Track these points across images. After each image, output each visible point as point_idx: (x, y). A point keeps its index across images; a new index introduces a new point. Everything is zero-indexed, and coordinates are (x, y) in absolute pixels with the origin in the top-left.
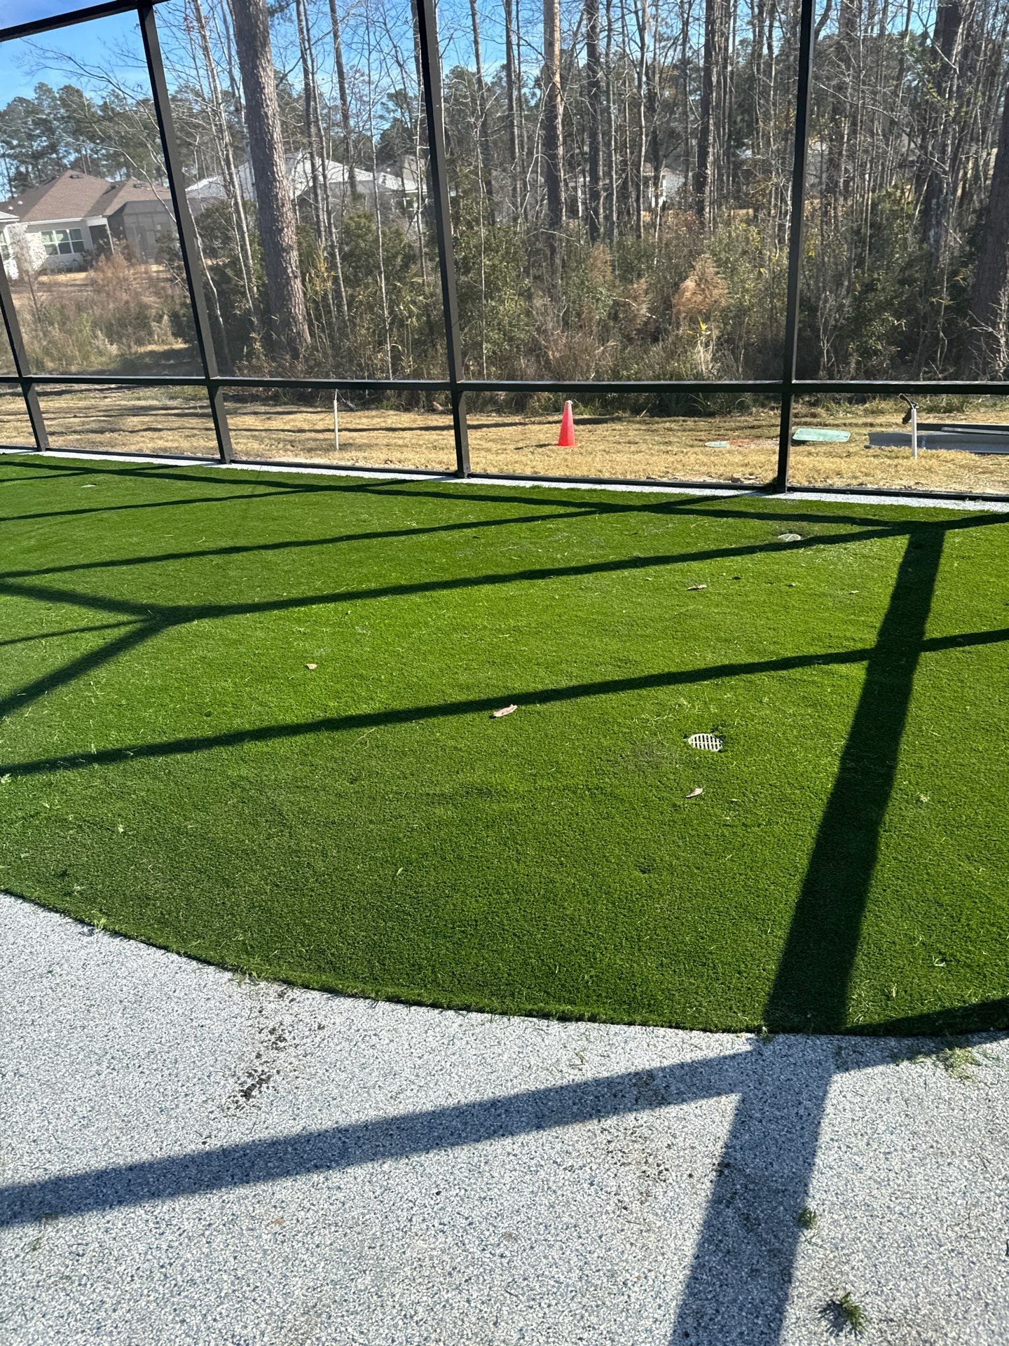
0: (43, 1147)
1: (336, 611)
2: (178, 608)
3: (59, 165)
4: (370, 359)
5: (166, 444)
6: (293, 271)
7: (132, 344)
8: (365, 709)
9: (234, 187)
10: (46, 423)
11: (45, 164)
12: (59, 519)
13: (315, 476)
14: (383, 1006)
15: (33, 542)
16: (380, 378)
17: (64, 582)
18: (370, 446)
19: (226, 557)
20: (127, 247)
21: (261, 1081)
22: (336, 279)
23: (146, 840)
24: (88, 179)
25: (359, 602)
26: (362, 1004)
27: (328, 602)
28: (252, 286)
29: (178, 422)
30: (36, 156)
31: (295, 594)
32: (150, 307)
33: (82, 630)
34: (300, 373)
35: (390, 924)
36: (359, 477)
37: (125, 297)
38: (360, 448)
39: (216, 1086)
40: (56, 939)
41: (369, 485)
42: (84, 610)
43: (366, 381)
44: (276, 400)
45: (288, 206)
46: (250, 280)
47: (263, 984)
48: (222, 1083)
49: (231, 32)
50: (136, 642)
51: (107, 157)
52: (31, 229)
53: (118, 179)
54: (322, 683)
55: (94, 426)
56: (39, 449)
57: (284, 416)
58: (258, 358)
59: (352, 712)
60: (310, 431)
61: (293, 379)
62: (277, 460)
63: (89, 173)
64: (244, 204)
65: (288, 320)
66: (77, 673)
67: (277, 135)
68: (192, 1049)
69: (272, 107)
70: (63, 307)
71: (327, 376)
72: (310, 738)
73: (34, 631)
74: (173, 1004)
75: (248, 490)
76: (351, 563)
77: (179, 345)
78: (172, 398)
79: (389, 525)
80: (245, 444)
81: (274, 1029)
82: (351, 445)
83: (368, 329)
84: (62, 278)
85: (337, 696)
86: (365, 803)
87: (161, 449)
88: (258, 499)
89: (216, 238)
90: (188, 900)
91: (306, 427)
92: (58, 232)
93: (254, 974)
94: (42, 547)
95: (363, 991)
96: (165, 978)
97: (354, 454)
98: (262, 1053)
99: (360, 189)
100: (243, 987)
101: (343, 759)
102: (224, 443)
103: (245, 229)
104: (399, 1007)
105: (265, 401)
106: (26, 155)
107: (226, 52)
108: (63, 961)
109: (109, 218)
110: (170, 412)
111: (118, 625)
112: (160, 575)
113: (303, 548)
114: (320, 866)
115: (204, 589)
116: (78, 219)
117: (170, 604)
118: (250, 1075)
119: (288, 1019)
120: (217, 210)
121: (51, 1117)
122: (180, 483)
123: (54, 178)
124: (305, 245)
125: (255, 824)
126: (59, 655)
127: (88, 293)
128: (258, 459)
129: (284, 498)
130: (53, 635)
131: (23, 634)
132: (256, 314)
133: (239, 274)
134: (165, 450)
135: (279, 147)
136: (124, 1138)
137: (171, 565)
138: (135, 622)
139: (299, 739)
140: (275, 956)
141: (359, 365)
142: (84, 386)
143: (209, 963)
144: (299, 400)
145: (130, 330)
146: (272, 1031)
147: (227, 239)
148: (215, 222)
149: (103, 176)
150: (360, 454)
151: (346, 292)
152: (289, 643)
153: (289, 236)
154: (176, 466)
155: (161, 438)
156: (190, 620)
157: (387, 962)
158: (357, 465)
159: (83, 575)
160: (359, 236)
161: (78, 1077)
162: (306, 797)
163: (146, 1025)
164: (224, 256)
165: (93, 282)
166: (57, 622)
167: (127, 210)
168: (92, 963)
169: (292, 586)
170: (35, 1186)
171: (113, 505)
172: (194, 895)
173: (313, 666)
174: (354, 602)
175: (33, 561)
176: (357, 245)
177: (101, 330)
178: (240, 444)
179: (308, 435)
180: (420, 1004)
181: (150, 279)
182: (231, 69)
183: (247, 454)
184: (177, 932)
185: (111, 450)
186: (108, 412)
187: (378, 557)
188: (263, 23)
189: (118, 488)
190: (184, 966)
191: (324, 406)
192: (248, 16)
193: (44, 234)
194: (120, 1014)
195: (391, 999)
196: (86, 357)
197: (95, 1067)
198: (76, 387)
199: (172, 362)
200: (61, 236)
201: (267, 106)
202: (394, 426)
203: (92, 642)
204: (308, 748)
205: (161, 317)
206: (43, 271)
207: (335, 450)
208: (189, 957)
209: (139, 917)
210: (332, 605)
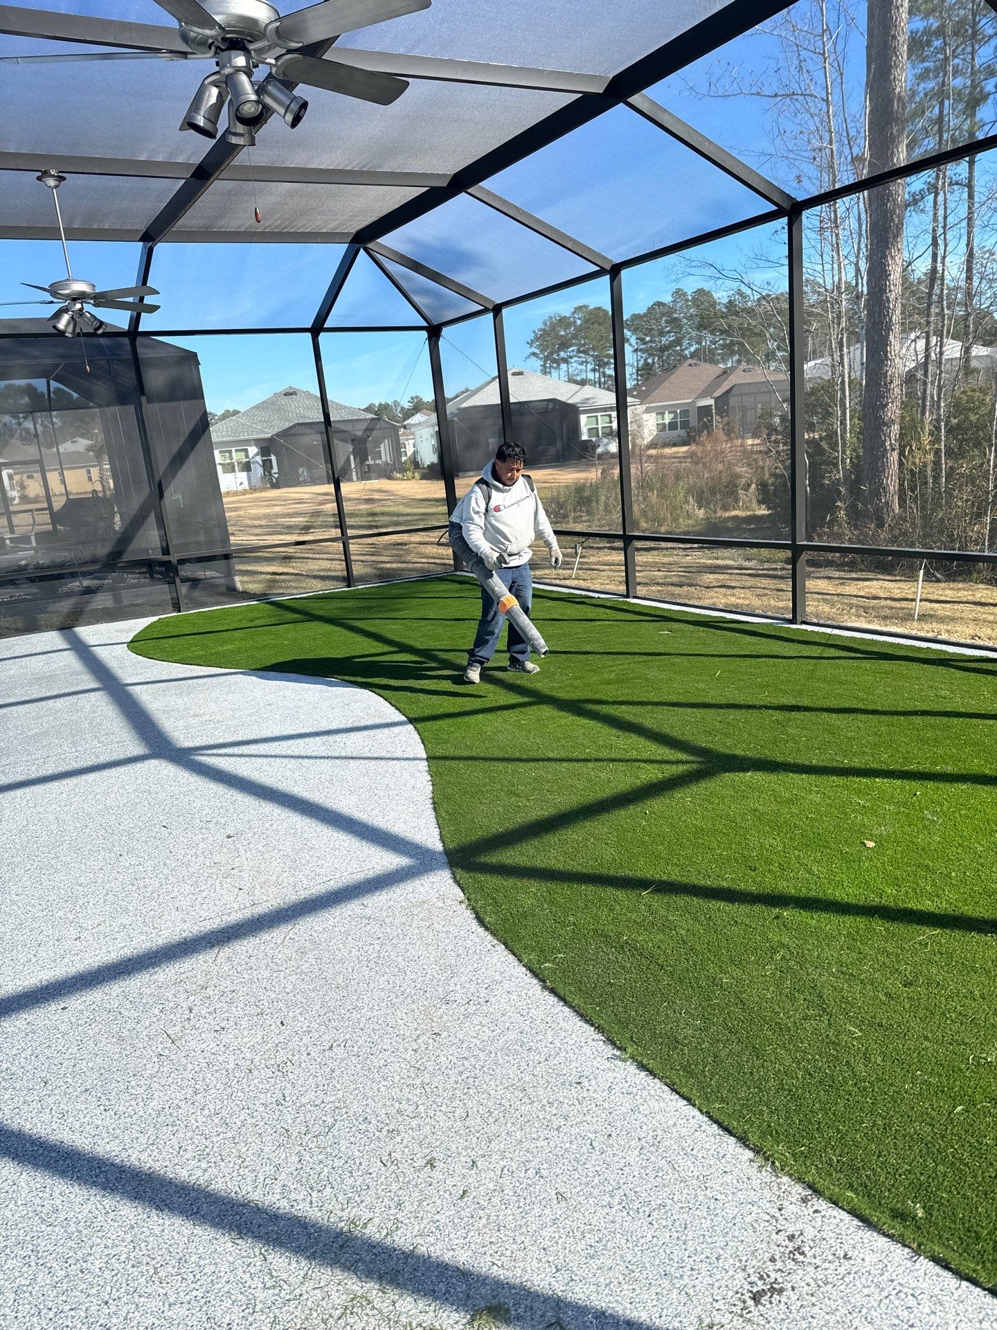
0: (551, 1259)
1: (903, 789)
2: (734, 757)
3: (682, 356)
4: (965, 531)
5: (738, 601)
6: (891, 445)
7: (718, 509)
8: (928, 905)
9: (843, 367)
10: (637, 574)
11: (668, 357)
12: (637, 658)
13: (891, 645)
14: (925, 1264)
15: (613, 675)
16: (974, 551)
17: (635, 715)
18: (953, 619)
19: (787, 714)
20: (728, 423)
21: (772, 1290)
22: (938, 452)
23: (681, 981)
24: (706, 366)
25: (931, 784)
26: (899, 1251)
27: (894, 779)
28: (845, 457)
29: (750, 582)
30: (663, 349)
31: (857, 763)
32: (741, 477)
33: (645, 761)
34: (883, 542)
35: (941, 1168)
36: (942, 651)
37: (720, 467)
38: (942, 620)
39: (724, 1272)
40: (588, 1052)
41: (954, 660)
42: (648, 743)
43: (956, 552)
44: (852, 566)
45: (896, 382)
46: (844, 452)
47: (785, 1179)
48: (731, 1273)
49: (864, 227)
50: (691, 781)
51: (723, 347)
52: (648, 411)
53: (730, 365)
54: (879, 865)
55: (675, 580)
56: (627, 596)
57: (859, 583)
58: (840, 526)
59: (912, 905)
60: (886, 599)
61: (874, 547)
62: (850, 624)
63: (705, 361)
64: (851, 382)
65: (878, 489)
66: (636, 799)
67: (896, 317)
68: (703, 1221)
69: (895, 290)
70: (664, 475)
71: (913, 545)
72: (861, 922)
73: (604, 754)
74: (689, 1162)
75: (816, 651)
76: (924, 741)
77: (763, 511)
78: (748, 559)
79: (973, 705)
80: (815, 607)
81: (793, 1236)
82: (931, 616)
83: (967, 501)
84: (667, 451)
85: (897, 883)
86: (921, 1013)
87: (733, 605)
88: (826, 661)
89: (816, 414)
90: (716, 1057)
91: (882, 595)
92: (670, 413)
93: (777, 1164)
94: (619, 681)
95: (902, 1235)
96: (684, 1131)
97: (935, 626)
98: (777, 1257)
99: (974, 364)
100: (764, 1173)
101: (897, 955)
102: (798, 605)
103: (848, 405)
104: (947, 1275)
105: (839, 566)
106: (654, 349)
107: (856, 247)
108: (591, 1077)
109: (717, 399)
110: (744, 571)
111: (677, 762)
112: (720, 722)
113: (870, 716)
114: (860, 1068)
115: (762, 742)
116: (690, 401)
117: (727, 751)
118: (761, 1278)
119: (810, 1233)
120: (822, 388)
121: (562, 1231)
122: (748, 638)
123: (675, 367)
124: (908, 418)
125: (792, 999)
126: (622, 780)
127: (687, 464)
128: (829, 622)
129: (855, 663)
130: (619, 760)
131: (595, 755)
132: (845, 483)
133: (834, 446)
134: (737, 606)
135: (897, 328)
136: (626, 1287)
137: (732, 715)
138: (693, 762)
139: (849, 920)
140: (802, 1153)
141: (951, 536)
142: (670, 545)
143: (731, 1134)
144: (877, 567)
145: (718, 497)
146: (791, 1238)
147: (828, 414)
148: (817, 400)
149: (716, 362)
150: (944, 627)
151: (946, 464)
152: (846, 814)
153: (893, 411)
154: (748, 622)
155: (734, 595)
156: (746, 770)
157: (935, 1213)
158: (939, 637)
159: (652, 712)
160: (970, 409)
161: (591, 1201)
162: (850, 986)
163: (660, 1174)
164: (821, 430)
165: (692, 455)
166: (624, 749)
167: (734, 392)
168: (618, 1089)
169: (855, 754)
170: (538, 1296)
171: (685, 652)
172: (723, 1054)
173: (871, 844)
174: (926, 783)
175: (611, 693)
176: (967, 418)
177: (693, 496)
178: (812, 607)
179: (884, 603)
180: (975, 1282)
181: (745, 451)
182: (858, 261)
183: (817, 616)
184: (701, 1088)
185: (687, 602)
186: (688, 569)
187: (958, 738)
188: (898, 216)
189: (691, 637)
190: (705, 1127)
191: (904, 575)
192: (885, 212)
193: (657, 414)
194: (636, 1152)
195: (936, 1260)
196: (676, 519)
197: (607, 1199)
198: (663, 544)
199: (752, 526)
200: (672, 415)
201: (890, 291)
202: (983, 600)
203: (653, 774)
204: (857, 932)
205: (749, 486)
206: (652, 445)
207: (913, 620)
208: (711, 1118)
209: (666, 1057)
210: (898, 782)
